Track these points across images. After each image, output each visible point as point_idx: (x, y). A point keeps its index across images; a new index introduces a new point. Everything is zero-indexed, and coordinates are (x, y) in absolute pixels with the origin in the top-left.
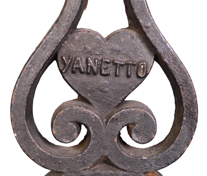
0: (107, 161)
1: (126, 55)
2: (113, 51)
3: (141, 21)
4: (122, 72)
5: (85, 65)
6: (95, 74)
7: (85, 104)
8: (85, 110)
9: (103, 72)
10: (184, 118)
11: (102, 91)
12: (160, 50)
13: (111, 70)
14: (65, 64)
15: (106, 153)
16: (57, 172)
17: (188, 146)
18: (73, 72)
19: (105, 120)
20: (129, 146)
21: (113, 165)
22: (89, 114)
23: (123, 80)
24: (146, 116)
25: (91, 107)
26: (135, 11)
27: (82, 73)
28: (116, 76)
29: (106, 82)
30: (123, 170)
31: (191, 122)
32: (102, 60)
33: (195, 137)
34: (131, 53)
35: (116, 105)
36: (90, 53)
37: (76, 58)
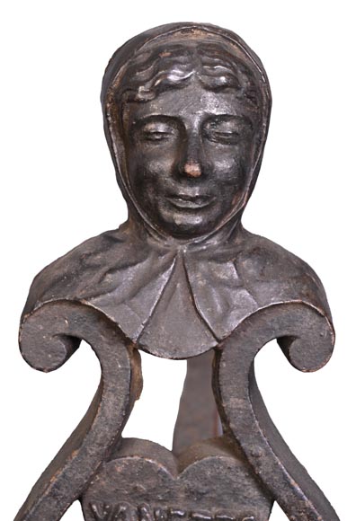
1: (216, 501)
2: (191, 494)
32: (168, 512)
36: (147, 497)
37: (117, 508)
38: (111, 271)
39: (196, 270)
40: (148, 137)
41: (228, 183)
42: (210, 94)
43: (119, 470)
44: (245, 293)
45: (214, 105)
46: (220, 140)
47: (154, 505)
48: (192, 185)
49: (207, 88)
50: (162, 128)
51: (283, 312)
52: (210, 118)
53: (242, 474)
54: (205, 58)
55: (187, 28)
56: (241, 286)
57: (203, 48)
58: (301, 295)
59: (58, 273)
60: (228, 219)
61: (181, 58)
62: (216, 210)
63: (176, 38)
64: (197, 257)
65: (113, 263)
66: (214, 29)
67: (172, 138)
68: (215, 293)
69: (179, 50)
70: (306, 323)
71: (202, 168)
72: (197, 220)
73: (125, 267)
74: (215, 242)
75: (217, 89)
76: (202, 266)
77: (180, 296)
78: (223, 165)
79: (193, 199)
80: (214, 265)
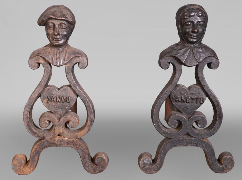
0: (188, 134)
1: (196, 95)
2: (191, 94)
3: (202, 83)
4: (194, 102)
5: (180, 99)
6: (184, 102)
7: (180, 113)
8: (180, 115)
9: (188, 101)
10: (218, 119)
11: (187, 108)
12: (209, 93)
13: (190, 101)
14: (173, 98)
15: (188, 131)
16: (170, 138)
17: (219, 129)
18: (176, 101)
19: (188, 119)
20: (196, 128)
21: (191, 136)
22: (182, 117)
23: (195, 104)
24: (203, 117)
25: (182, 114)
26: (200, 80)
27: (179, 102)
28: (192, 103)
29: (188, 105)
30: (194, 138)
31: (220, 120)
32: (187, 97)
33: (221, 125)
34: (198, 94)
35: (192, 113)
36: (183, 94)
37: (177, 96)
38: (179, 50)
39: (194, 50)
40: (187, 25)
41: (201, 33)
42: (198, 17)
43: (178, 89)
44: (203, 54)
45: (199, 19)
46: (200, 26)
47: (184, 96)
48: (195, 34)
49: (198, 16)
50: (189, 23)
51: (210, 58)
52: (198, 22)
53: (201, 90)
54: (198, 11)
55: (194, 5)
56: (203, 53)
57: (197, 9)
58: (213, 55)
59: (168, 51)
60: (200, 40)
61: (194, 11)
62: (199, 38)
63: (192, 7)
64: (195, 47)
65: (179, 49)
66: (198, 5)
67: (191, 25)
68: (198, 54)
69: (193, 9)
70: (214, 60)
71: (197, 30)
72: (195, 40)
73: (181, 49)
74: (197, 45)
75: (200, 16)
76: (196, 49)
77: (192, 55)
78: (200, 30)
79: (195, 36)
80: (198, 49)
